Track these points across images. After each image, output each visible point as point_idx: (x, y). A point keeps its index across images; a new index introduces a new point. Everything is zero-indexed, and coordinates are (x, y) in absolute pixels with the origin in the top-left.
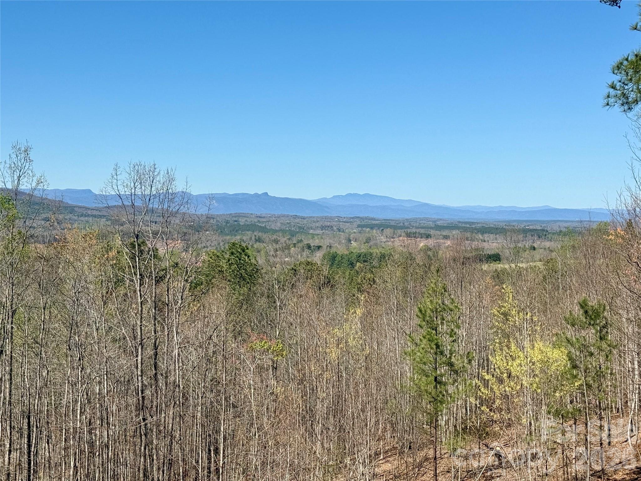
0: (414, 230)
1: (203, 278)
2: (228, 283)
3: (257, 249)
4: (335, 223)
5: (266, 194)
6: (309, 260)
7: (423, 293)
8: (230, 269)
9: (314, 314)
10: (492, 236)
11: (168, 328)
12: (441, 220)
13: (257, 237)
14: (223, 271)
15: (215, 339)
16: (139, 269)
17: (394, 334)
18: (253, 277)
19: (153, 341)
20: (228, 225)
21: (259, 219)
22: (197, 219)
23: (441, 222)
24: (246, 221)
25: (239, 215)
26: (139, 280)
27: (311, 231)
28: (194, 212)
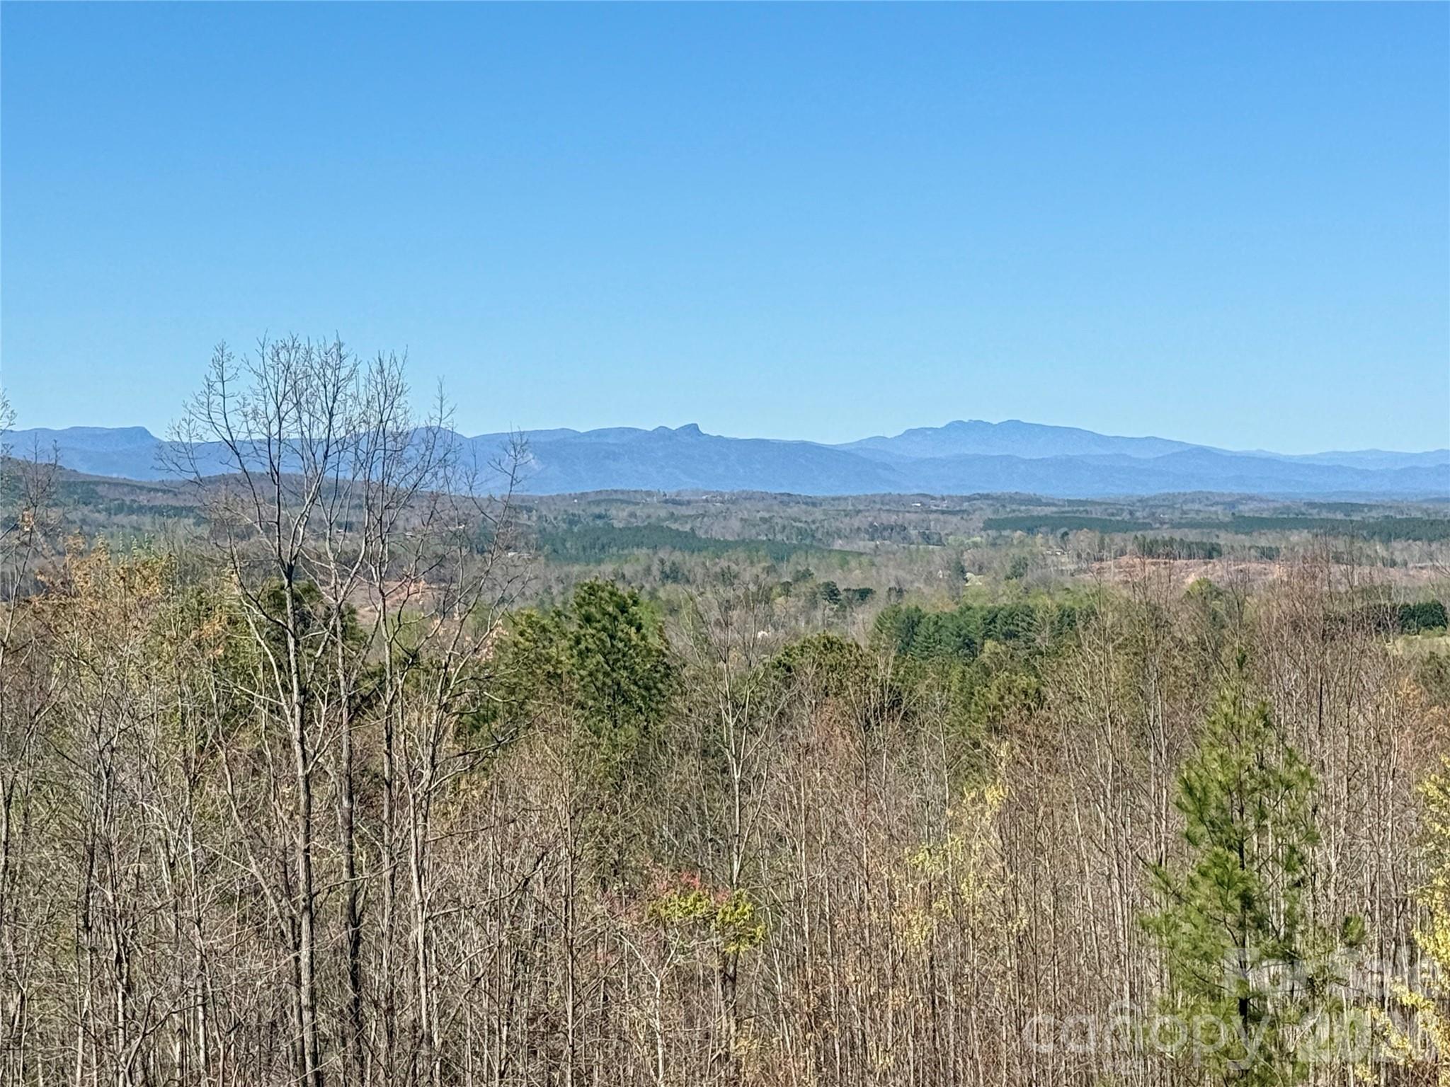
0: (1165, 534)
1: (497, 699)
2: (578, 712)
3: (668, 601)
4: (913, 517)
5: (694, 428)
6: (833, 634)
7: (1196, 733)
8: (584, 668)
9: (851, 805)
10: (1417, 547)
11: (392, 859)
12: (1252, 498)
13: (668, 564)
14: (560, 676)
15: (539, 890)
16: (297, 672)
17: (1106, 863)
18: (654, 691)
19: (347, 897)
20: (576, 529)
21: (672, 508)
22: (476, 512)
23: (1253, 505)
24: (633, 515)
25: (610, 498)
26: (297, 709)
27: (838, 544)
28: (465, 491)
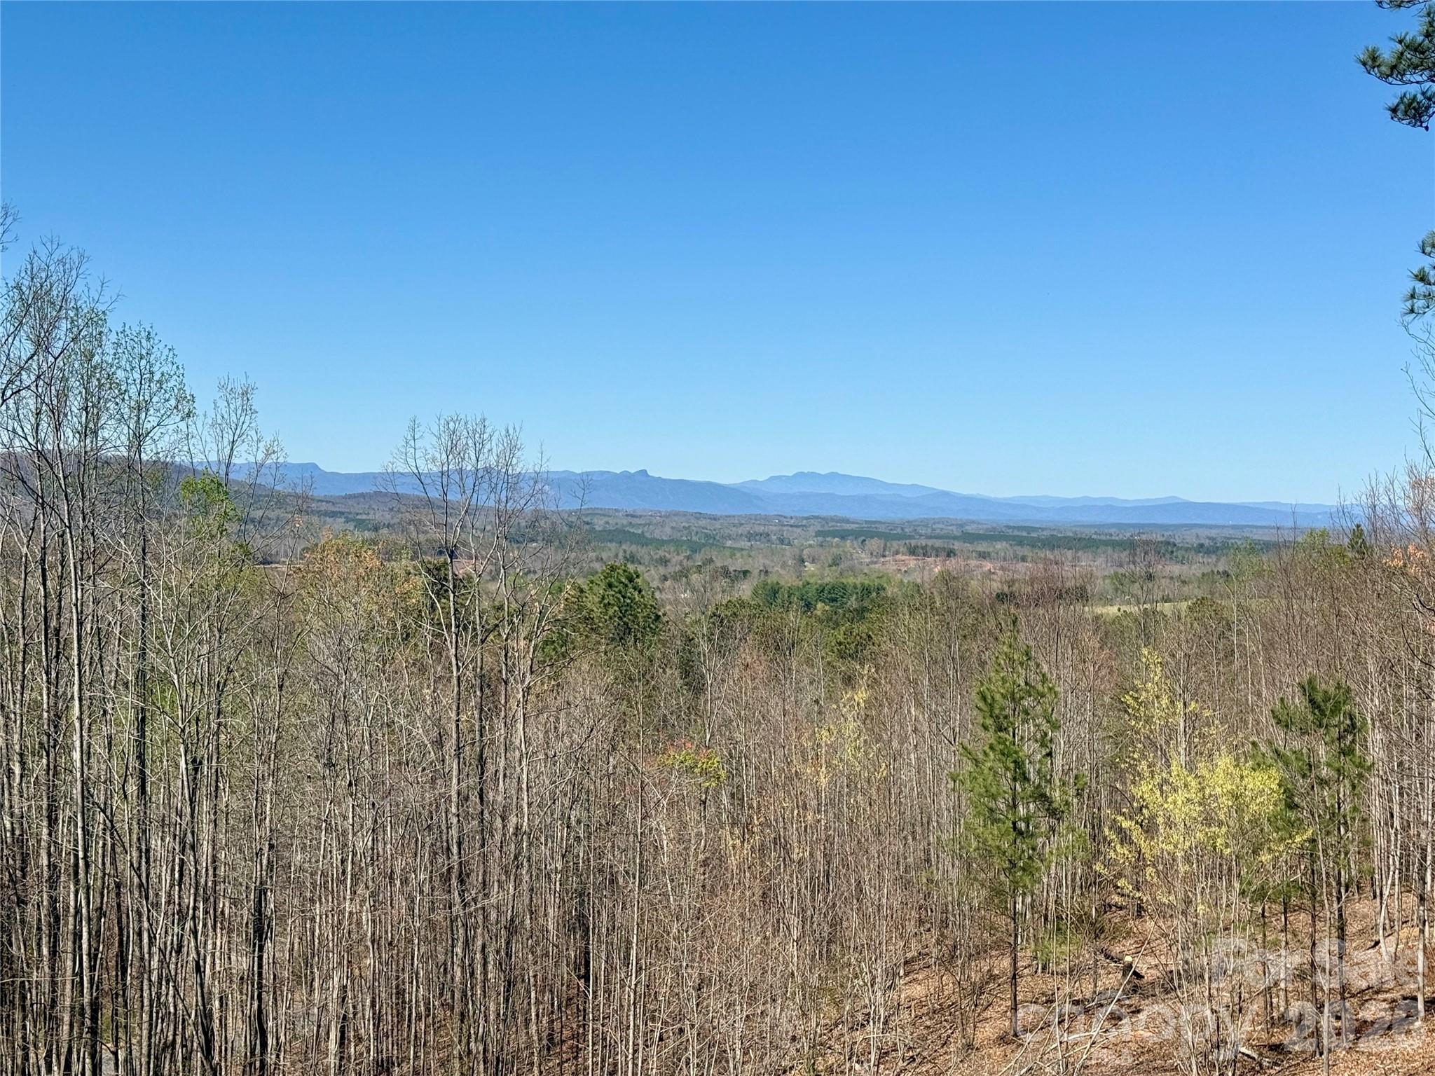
0: (923, 542)
4: (774, 528)
5: (644, 473)
10: (1070, 553)
12: (973, 522)
13: (628, 553)
20: (573, 531)
21: (630, 519)
23: (974, 526)
24: (607, 523)
25: (594, 513)
27: (729, 543)
